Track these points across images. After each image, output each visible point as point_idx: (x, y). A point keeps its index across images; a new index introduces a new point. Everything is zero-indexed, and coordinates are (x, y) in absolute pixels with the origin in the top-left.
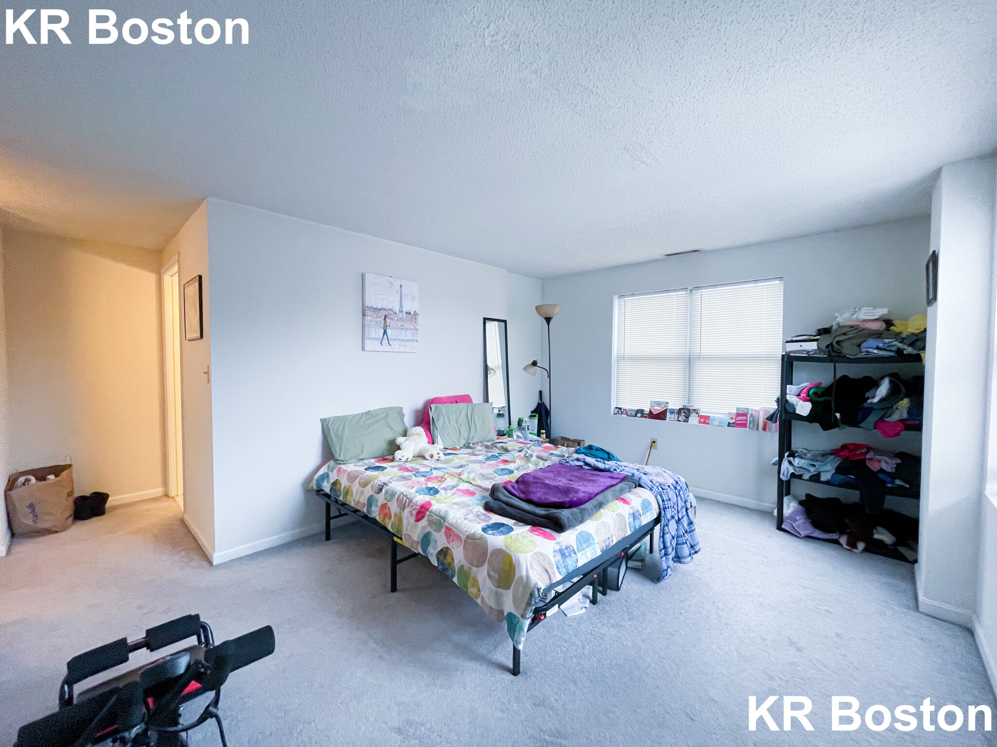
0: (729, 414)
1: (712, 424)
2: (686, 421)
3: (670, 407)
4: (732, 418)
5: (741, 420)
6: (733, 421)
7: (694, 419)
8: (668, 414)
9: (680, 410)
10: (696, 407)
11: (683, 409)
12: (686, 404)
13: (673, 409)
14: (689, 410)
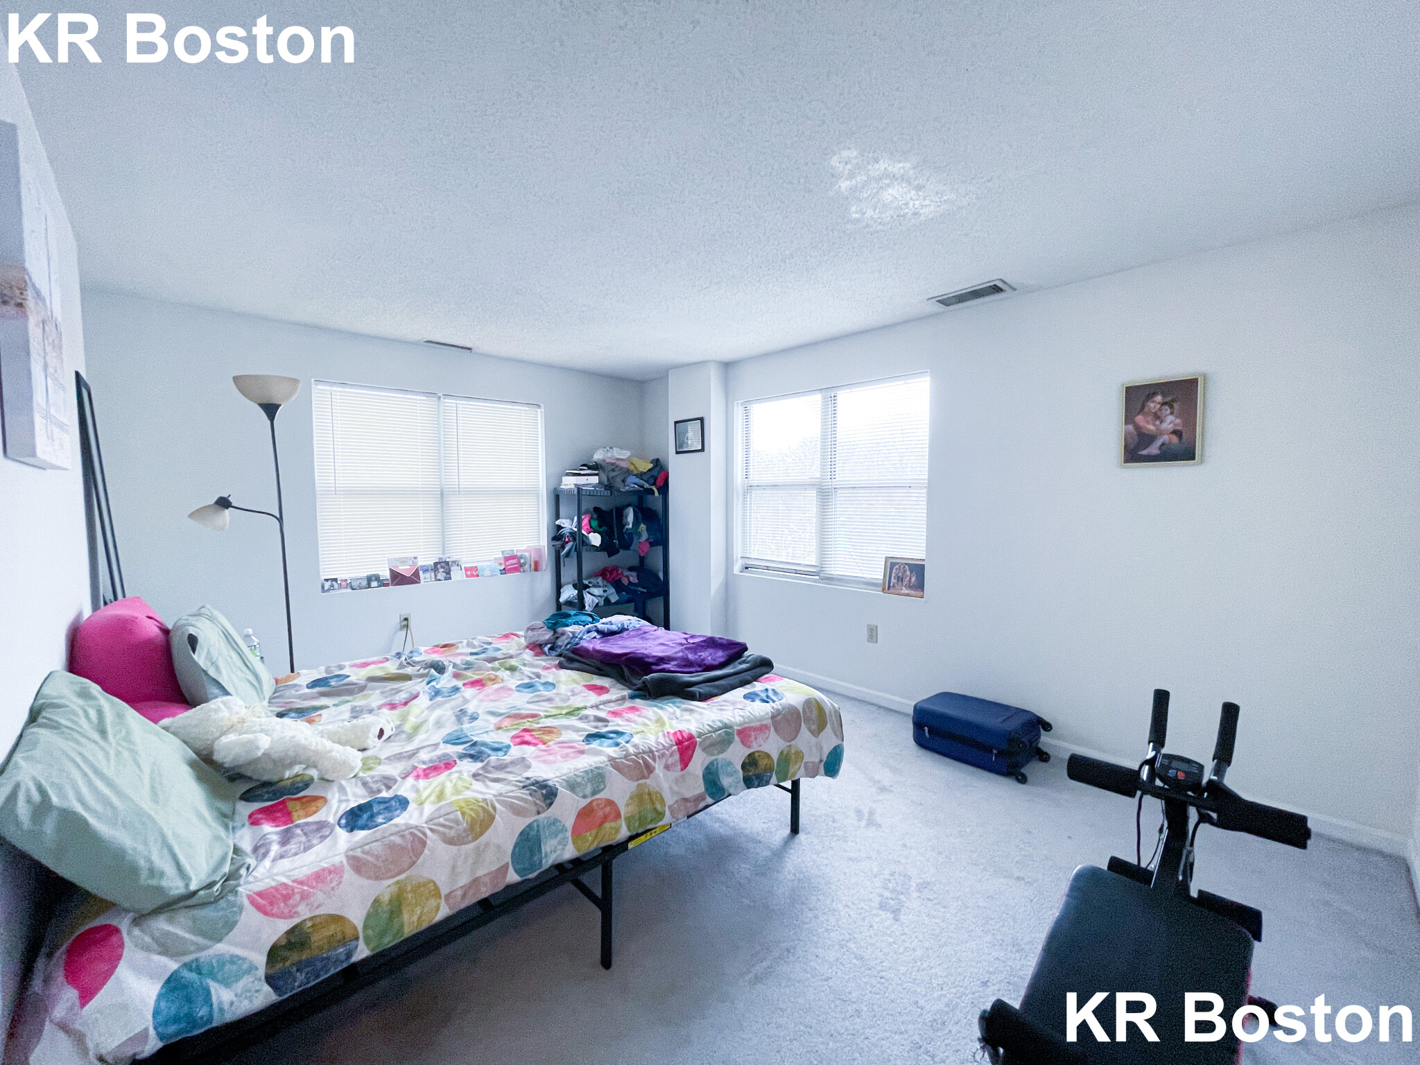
0: (495, 559)
1: (482, 576)
2: (448, 578)
3: (421, 563)
4: (501, 564)
5: (513, 564)
6: (503, 567)
7: (457, 574)
8: (421, 572)
9: (436, 564)
10: (455, 558)
11: (439, 563)
12: (441, 556)
13: (424, 566)
14: (447, 563)
